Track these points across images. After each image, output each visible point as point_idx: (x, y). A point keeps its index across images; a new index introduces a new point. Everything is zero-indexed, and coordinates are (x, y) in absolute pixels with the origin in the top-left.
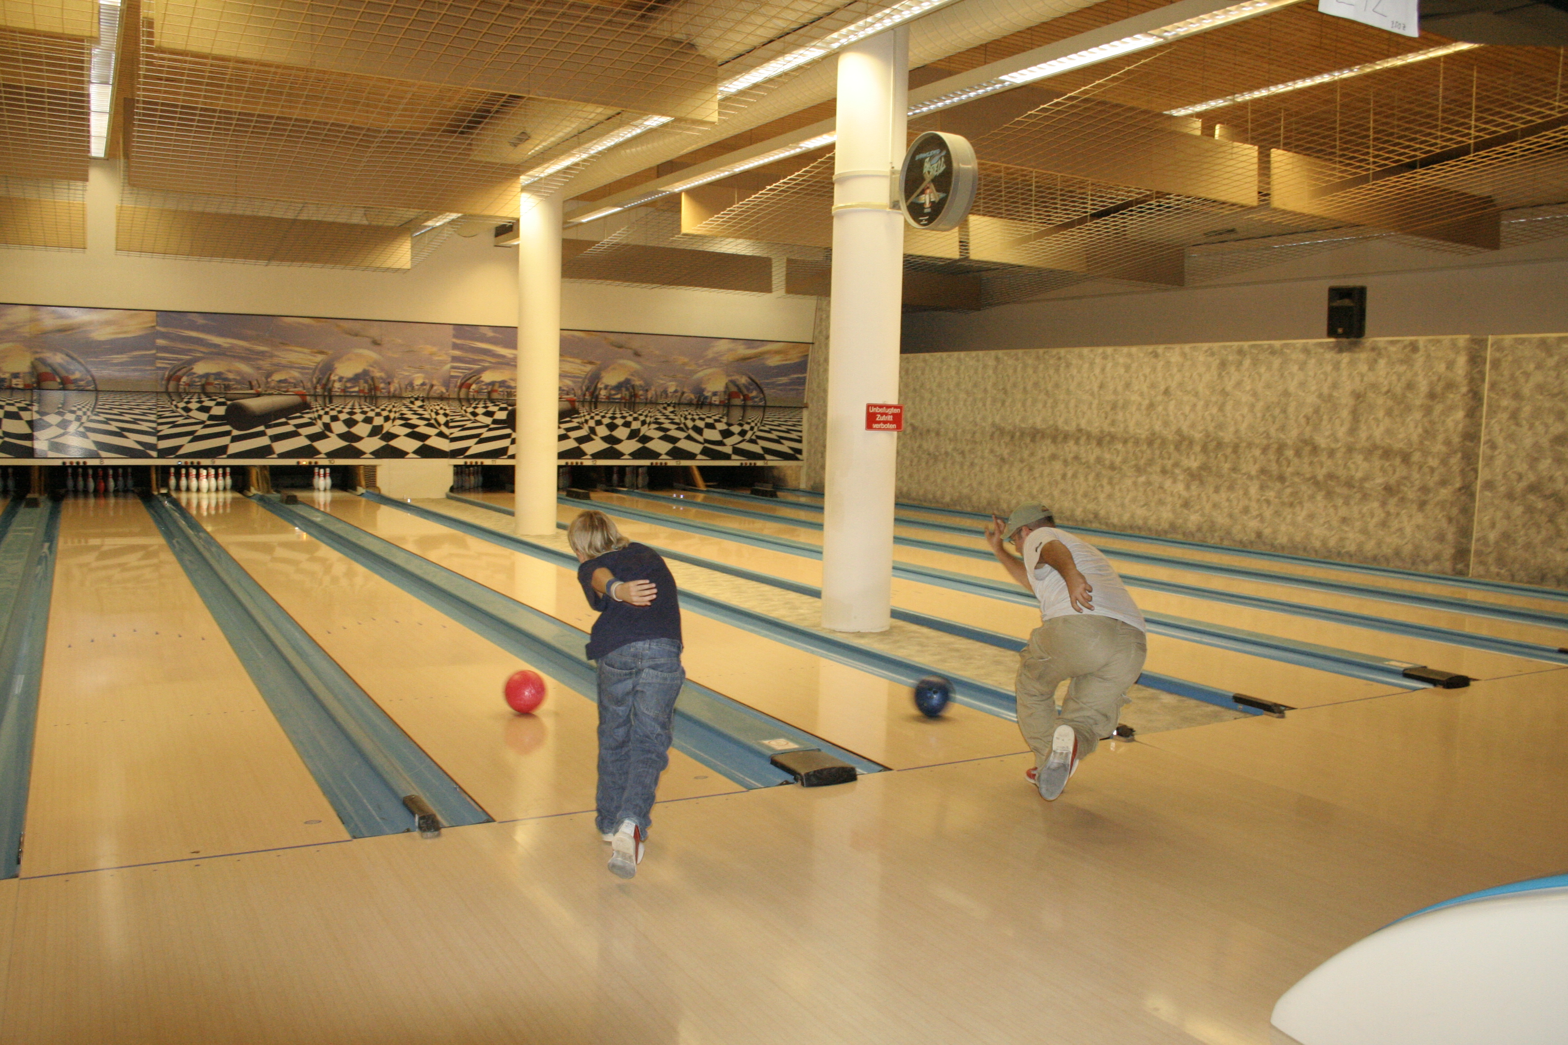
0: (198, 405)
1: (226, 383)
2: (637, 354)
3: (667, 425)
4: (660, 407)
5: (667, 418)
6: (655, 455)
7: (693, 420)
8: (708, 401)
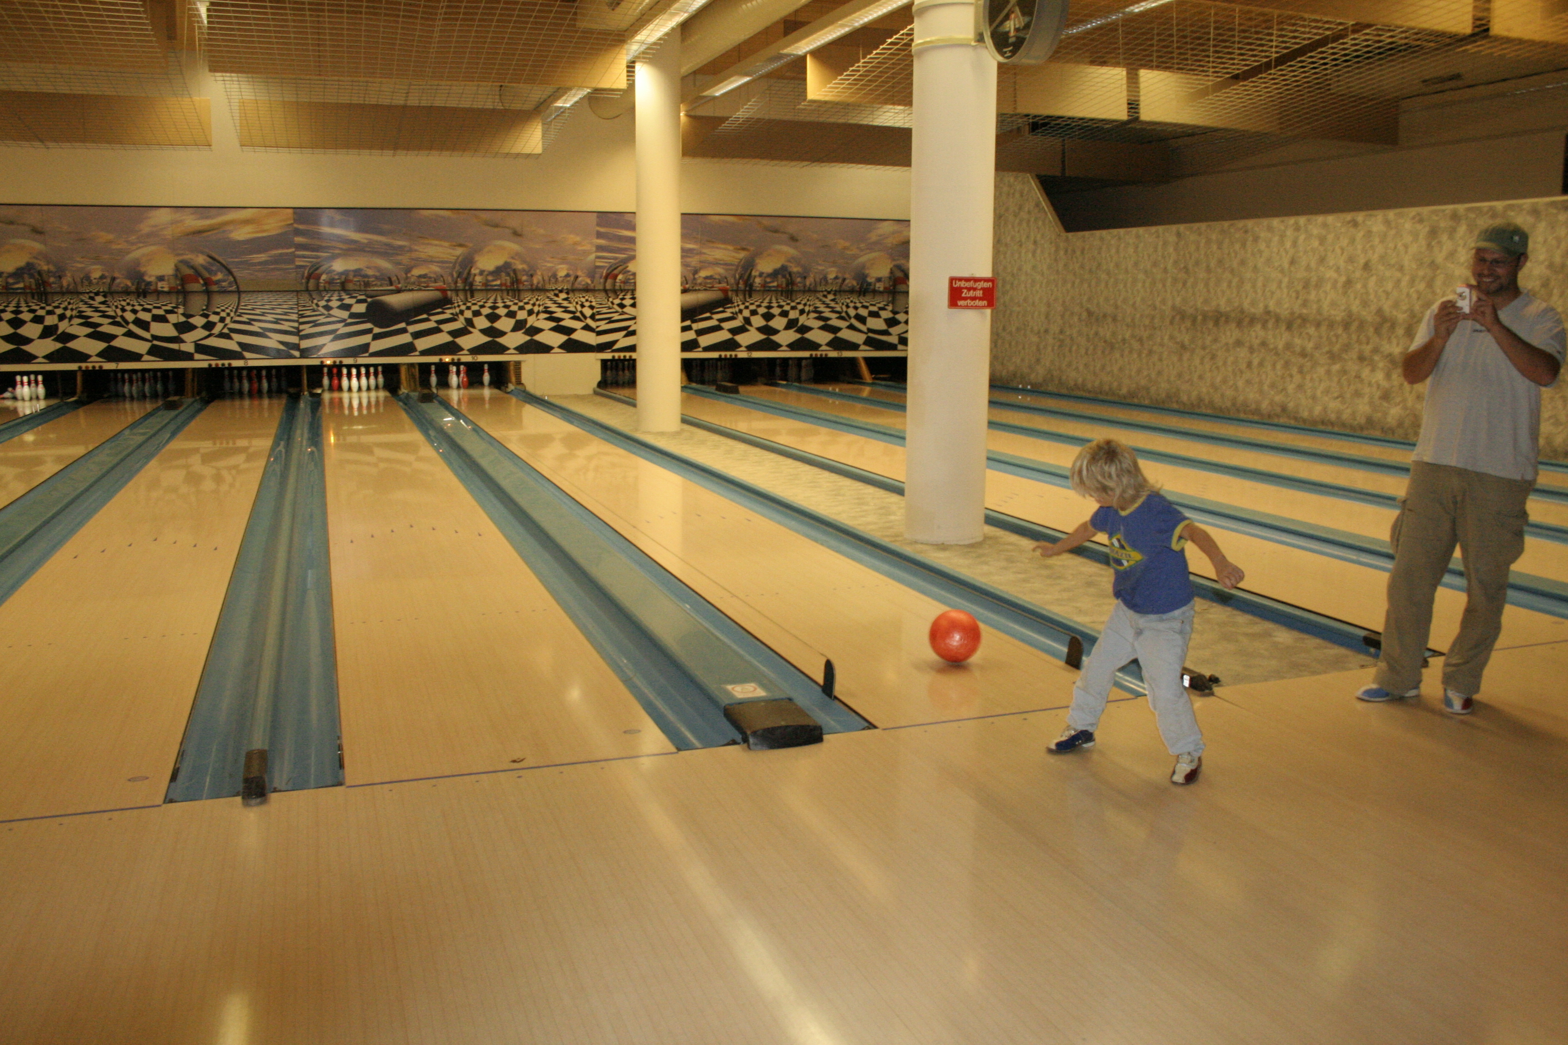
0: (339, 303)
1: (366, 280)
2: (793, 239)
3: (827, 314)
4: (820, 295)
5: (828, 306)
6: (815, 346)
7: (856, 308)
8: (872, 287)
